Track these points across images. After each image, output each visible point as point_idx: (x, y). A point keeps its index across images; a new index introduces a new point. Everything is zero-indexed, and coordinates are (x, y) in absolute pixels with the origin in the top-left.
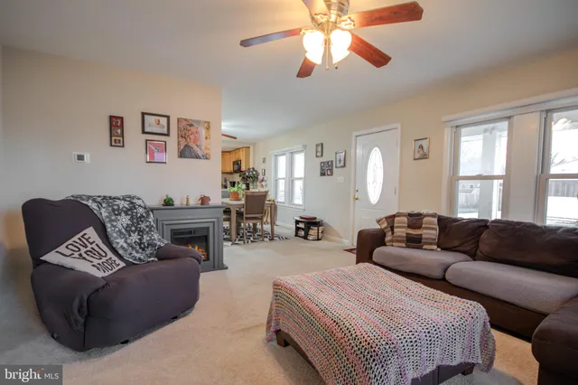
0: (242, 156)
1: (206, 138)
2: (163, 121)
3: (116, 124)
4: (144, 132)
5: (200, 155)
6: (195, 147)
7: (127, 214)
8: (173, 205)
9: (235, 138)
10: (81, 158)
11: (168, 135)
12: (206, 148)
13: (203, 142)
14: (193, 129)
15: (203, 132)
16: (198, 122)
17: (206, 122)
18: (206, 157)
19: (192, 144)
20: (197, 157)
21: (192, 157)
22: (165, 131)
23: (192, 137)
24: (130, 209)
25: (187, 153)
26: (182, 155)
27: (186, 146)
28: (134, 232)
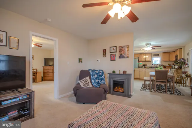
0: (178, 53)
1: (127, 51)
2: (115, 48)
3: (104, 51)
4: (110, 52)
5: (125, 57)
6: (124, 55)
7: (97, 74)
8: (115, 73)
9: (161, 47)
10: (98, 61)
11: (116, 52)
12: (127, 54)
13: (126, 53)
14: (123, 49)
15: (126, 49)
16: (124, 46)
17: (127, 46)
18: (127, 57)
19: (123, 54)
20: (124, 58)
21: (123, 58)
22: (115, 51)
23: (123, 51)
24: (98, 73)
25: (121, 57)
26: (120, 57)
27: (121, 54)
28: (97, 79)
